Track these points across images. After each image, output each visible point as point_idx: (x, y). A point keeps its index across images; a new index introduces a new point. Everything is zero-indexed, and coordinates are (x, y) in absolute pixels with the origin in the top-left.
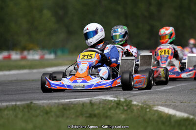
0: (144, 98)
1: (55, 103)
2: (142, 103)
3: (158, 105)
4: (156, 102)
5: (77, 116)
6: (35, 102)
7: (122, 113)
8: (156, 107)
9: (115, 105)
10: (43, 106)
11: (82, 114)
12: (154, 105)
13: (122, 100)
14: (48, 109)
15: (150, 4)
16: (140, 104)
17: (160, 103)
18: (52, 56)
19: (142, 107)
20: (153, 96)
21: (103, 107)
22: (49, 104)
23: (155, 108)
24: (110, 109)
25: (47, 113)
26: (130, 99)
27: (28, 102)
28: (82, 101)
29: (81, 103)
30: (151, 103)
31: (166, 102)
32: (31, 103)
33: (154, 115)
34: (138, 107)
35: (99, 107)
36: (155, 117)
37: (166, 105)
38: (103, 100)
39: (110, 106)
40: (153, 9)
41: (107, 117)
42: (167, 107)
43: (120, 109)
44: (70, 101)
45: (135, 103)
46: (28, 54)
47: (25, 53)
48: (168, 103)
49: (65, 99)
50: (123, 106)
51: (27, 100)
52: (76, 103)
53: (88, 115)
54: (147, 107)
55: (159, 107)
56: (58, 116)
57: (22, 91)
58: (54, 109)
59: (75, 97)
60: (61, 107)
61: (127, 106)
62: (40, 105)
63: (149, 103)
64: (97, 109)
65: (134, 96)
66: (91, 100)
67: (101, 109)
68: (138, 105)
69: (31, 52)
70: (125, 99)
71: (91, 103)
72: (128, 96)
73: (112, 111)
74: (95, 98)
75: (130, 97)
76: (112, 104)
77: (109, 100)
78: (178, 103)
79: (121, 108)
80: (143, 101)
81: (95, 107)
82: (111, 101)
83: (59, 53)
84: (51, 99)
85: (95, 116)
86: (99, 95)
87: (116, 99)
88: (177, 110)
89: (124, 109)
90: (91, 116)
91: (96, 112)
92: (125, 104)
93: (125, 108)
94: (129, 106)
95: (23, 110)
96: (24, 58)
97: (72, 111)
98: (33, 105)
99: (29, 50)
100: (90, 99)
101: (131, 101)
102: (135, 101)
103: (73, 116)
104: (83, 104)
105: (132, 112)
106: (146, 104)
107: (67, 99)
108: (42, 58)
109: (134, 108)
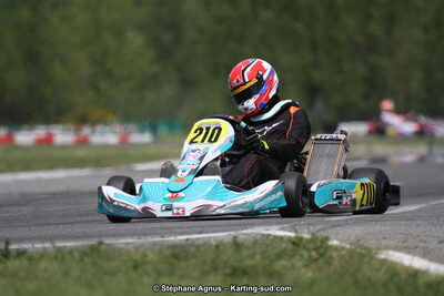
0: (357, 232)
1: (155, 244)
2: (352, 244)
3: (388, 248)
4: (384, 242)
5: (205, 273)
6: (107, 241)
7: (306, 266)
8: (385, 252)
9: (290, 246)
10: (128, 251)
11: (215, 269)
12: (379, 249)
13: (306, 236)
14: (138, 257)
15: (369, 17)
16: (348, 246)
17: (393, 243)
18: (146, 138)
19: (351, 253)
20: (377, 227)
21: (263, 253)
22: (142, 245)
23: (382, 256)
24: (279, 256)
25: (136, 267)
26: (324, 234)
27: (94, 242)
28: (215, 239)
29: (214, 243)
30: (371, 244)
31: (404, 242)
32: (101, 243)
33: (379, 270)
34: (344, 252)
35: (255, 253)
36: (382, 275)
37: (406, 248)
38: (263, 235)
39: (277, 250)
40: (376, 28)
41: (271, 275)
42: (409, 253)
43: (302, 256)
44: (187, 240)
45: (335, 242)
46: (93, 132)
47: (86, 131)
48: (411, 242)
49: (176, 234)
50: (308, 250)
51: (91, 236)
52: (201, 242)
53: (228, 271)
54: (363, 251)
55: (391, 252)
56: (159, 274)
57: (80, 216)
58: (151, 256)
59: (199, 230)
60: (167, 252)
61: (316, 249)
62: (121, 249)
63: (366, 244)
64: (249, 256)
65: (333, 226)
66: (235, 237)
67: (258, 257)
68: (343, 248)
69: (99, 128)
70: (313, 234)
71: (237, 245)
72: (319, 227)
73: (283, 263)
74: (245, 231)
75: (323, 229)
76: (284, 245)
77: (275, 237)
78: (433, 245)
79: (305, 254)
80: (353, 238)
81: (245, 252)
82: (282, 238)
83: (163, 130)
84: (145, 235)
85: (245, 272)
86: (252, 225)
87: (292, 235)
88: (431, 260)
89: (310, 256)
90: (236, 273)
91: (249, 262)
92: (311, 246)
93: (314, 254)
94: (322, 251)
95: (82, 260)
96: (83, 142)
97: (193, 261)
98: (103, 247)
99: (94, 123)
100: (233, 233)
101: (327, 239)
102: (336, 239)
103: (196, 274)
104: (217, 247)
105: (329, 264)
106: (361, 247)
107: (181, 234)
108: (124, 141)
109: (334, 254)
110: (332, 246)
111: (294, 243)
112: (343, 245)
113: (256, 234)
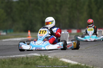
0: (55, 54)
1: (8, 57)
2: (54, 57)
5: (19, 64)
7: (43, 62)
9: (39, 58)
10: (1, 59)
11: (22, 63)
12: (60, 58)
13: (43, 55)
14: (3, 60)
16: (53, 58)
17: (63, 57)
20: (59, 53)
22: (5, 58)
23: (61, 60)
24: (37, 60)
25: (4, 63)
28: (22, 56)
31: (66, 56)
33: (60, 63)
35: (31, 59)
38: (33, 55)
41: (35, 64)
42: (67, 59)
44: (15, 57)
45: (50, 57)
48: (67, 57)
49: (12, 55)
50: (43, 58)
52: (18, 57)
53: (25, 64)
54: (56, 59)
55: (63, 59)
56: (9, 64)
58: (7, 60)
59: (18, 54)
60: (11, 59)
61: (46, 58)
63: (57, 57)
65: (49, 53)
66: (26, 56)
67: (32, 60)
70: (44, 55)
71: (27, 58)
72: (46, 53)
74: (29, 55)
76: (38, 58)
77: (36, 56)
78: (72, 57)
79: (43, 59)
80: (54, 56)
81: (29, 59)
82: (37, 56)
85: (29, 64)
86: (30, 53)
87: (40, 55)
88: (72, 60)
89: (44, 60)
90: (27, 64)
91: (30, 62)
92: (44, 58)
93: (45, 59)
97: (17, 61)
101: (48, 56)
103: (17, 64)
104: (23, 58)
107: (14, 55)
109: (50, 59)
110: (49, 58)
111: (40, 57)
112: (52, 57)
113: (31, 55)
